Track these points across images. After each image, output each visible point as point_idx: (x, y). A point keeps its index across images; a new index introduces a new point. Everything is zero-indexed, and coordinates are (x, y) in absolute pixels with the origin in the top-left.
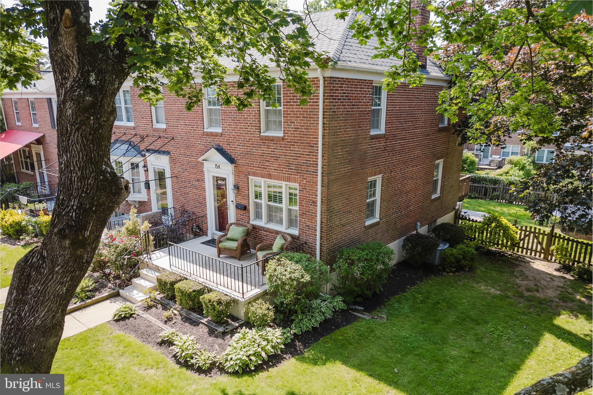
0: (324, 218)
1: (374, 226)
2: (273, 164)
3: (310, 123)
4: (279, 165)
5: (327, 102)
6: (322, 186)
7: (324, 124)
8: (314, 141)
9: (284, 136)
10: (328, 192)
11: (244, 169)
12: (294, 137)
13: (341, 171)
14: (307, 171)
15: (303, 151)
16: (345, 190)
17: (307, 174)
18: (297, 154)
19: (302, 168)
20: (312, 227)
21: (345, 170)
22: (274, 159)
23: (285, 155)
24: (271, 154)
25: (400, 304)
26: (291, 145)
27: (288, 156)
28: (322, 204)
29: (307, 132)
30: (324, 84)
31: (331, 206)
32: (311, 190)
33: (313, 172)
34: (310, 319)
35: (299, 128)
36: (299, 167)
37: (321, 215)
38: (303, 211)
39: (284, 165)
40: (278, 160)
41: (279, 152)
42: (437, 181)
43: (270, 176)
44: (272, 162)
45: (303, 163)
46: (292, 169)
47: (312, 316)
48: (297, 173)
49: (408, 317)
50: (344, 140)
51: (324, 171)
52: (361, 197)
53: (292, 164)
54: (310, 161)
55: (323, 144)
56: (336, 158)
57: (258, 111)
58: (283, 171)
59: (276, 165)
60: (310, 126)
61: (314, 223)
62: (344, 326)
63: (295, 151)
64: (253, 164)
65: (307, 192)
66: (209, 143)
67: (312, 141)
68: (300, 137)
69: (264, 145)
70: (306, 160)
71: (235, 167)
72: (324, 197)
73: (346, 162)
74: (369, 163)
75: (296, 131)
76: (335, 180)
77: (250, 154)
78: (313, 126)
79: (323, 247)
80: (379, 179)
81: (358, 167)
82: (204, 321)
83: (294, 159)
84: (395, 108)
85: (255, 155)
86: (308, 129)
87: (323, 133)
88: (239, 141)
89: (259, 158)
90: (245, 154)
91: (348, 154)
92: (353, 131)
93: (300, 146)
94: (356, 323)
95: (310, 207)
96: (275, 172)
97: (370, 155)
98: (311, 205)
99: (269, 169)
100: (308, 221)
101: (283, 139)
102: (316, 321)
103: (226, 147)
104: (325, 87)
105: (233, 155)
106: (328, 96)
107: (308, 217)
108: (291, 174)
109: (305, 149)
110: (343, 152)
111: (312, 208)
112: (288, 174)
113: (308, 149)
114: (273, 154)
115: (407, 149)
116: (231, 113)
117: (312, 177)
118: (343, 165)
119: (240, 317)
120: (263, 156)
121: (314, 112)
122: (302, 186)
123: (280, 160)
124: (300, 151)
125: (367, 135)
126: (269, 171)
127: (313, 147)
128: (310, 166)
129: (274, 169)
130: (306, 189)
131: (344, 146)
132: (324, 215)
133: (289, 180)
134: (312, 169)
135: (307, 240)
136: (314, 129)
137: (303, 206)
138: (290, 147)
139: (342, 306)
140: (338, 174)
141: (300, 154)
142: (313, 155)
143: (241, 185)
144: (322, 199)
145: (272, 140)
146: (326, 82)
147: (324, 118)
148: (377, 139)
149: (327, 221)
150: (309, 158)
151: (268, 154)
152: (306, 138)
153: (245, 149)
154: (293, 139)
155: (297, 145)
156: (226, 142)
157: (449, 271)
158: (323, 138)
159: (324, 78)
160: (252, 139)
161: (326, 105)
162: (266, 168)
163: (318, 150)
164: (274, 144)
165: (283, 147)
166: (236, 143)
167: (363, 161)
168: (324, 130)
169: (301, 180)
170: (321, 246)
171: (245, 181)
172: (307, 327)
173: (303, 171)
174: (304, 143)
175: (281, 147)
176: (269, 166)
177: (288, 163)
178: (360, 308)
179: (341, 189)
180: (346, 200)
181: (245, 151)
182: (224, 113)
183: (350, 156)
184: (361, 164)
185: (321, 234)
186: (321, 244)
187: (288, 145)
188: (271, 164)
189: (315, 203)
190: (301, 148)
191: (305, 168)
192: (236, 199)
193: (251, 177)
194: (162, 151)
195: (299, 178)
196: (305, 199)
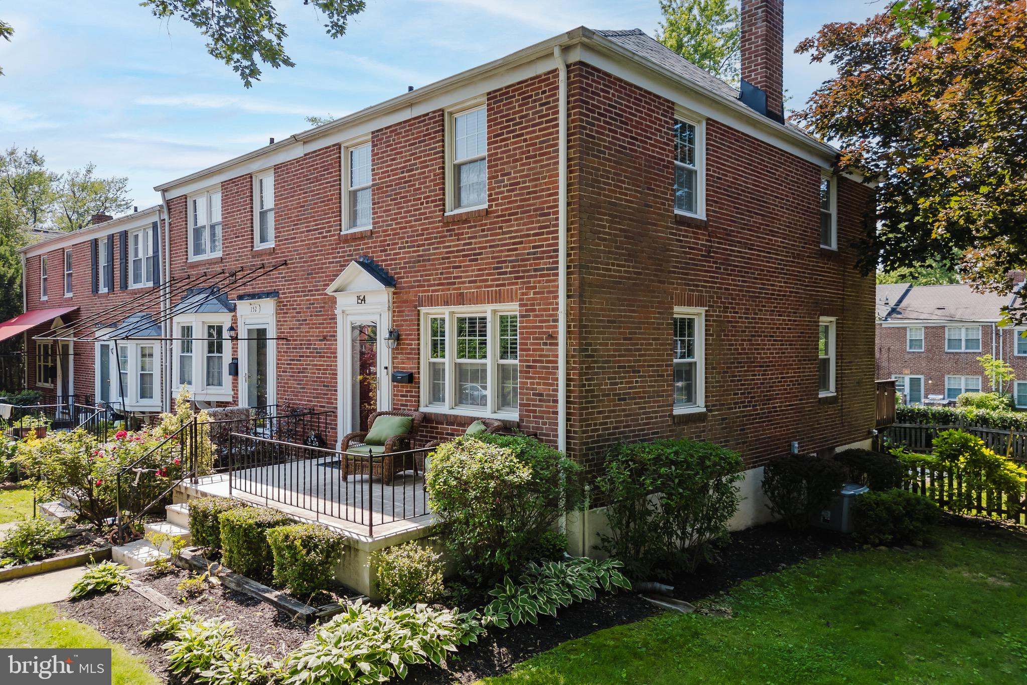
0: (574, 368)
1: (695, 422)
2: (467, 271)
3: (542, 167)
4: (479, 270)
5: (575, 114)
6: (568, 297)
7: (569, 160)
8: (549, 202)
9: (491, 206)
10: (581, 308)
11: (411, 296)
12: (509, 203)
13: (610, 270)
14: (535, 270)
15: (528, 230)
16: (621, 316)
17: (536, 276)
18: (514, 237)
19: (526, 266)
20: (548, 395)
21: (620, 271)
22: (470, 261)
23: (491, 247)
24: (464, 250)
25: (766, 590)
26: (503, 222)
27: (498, 246)
28: (568, 338)
29: (536, 186)
30: (568, 78)
31: (590, 345)
32: (545, 310)
33: (548, 269)
34: (535, 597)
35: (518, 183)
36: (519, 266)
37: (568, 362)
38: (528, 361)
39: (490, 269)
40: (477, 260)
41: (480, 243)
42: (826, 362)
43: (461, 299)
44: (465, 266)
45: (528, 254)
46: (505, 273)
47: (541, 590)
48: (516, 278)
49: (788, 613)
50: (614, 204)
51: (571, 261)
52: (661, 345)
53: (505, 262)
54: (542, 246)
55: (568, 204)
56: (599, 238)
57: (439, 168)
58: (487, 280)
59: (473, 272)
60: (542, 173)
61: (552, 385)
62: (622, 623)
63: (511, 232)
64: (429, 280)
65: (536, 316)
66: (349, 256)
67: (546, 202)
68: (521, 200)
69: (451, 236)
70: (534, 247)
71: (394, 293)
72: (573, 320)
73: (623, 255)
74: (674, 272)
75: (512, 190)
76: (597, 286)
77: (424, 261)
78: (548, 171)
79: (573, 438)
80: (697, 314)
81: (649, 275)
82: (273, 595)
83: (509, 250)
84: (726, 176)
85: (433, 260)
86: (538, 179)
87: (569, 178)
88: (404, 238)
89: (441, 264)
90: (414, 262)
91: (626, 237)
92: (636, 191)
93: (521, 219)
94: (655, 619)
95: (542, 350)
96: (470, 288)
97: (677, 257)
98: (545, 344)
99: (460, 283)
100: (538, 384)
101: (487, 212)
102: (550, 601)
103: (379, 258)
104: (569, 84)
105: (392, 269)
106: (575, 101)
107: (538, 373)
108: (504, 285)
109: (532, 223)
110: (616, 229)
111: (548, 350)
112: (497, 286)
113: (538, 222)
114: (468, 250)
115: (757, 270)
116: (391, 186)
117: (547, 281)
118: (615, 259)
119: (360, 590)
120: (449, 258)
121: (548, 140)
122: (526, 305)
123: (482, 259)
124: (521, 231)
125: (668, 211)
126: (459, 289)
127: (549, 214)
128: (542, 258)
129: (470, 282)
130: (534, 310)
131: (616, 217)
132: (574, 362)
133: (498, 298)
134: (545, 264)
135: (538, 428)
136: (550, 177)
137: (529, 350)
138: (501, 228)
139: (619, 579)
140: (604, 276)
141: (521, 237)
142: (548, 233)
143: (405, 330)
144: (568, 327)
145: (466, 221)
146: (572, 75)
147: (569, 148)
148: (689, 226)
149: (580, 375)
150: (540, 240)
151: (458, 251)
152: (534, 198)
153: (414, 252)
154: (506, 209)
155: (516, 219)
156: (379, 246)
157: (877, 541)
158: (568, 191)
159: (568, 66)
160: (427, 229)
161: (573, 121)
162: (454, 283)
163: (557, 219)
164: (469, 228)
165: (488, 230)
166: (397, 244)
167: (661, 265)
168: (571, 172)
169: (523, 294)
170: (568, 437)
171: (411, 320)
172: (525, 614)
173: (528, 271)
174: (529, 211)
175: (483, 231)
176: (460, 277)
177: (498, 263)
178: (664, 587)
179: (613, 310)
180: (625, 339)
181: (413, 257)
182: (378, 189)
183: (630, 244)
184: (656, 270)
185: (568, 408)
186: (568, 431)
187: (497, 222)
188: (463, 272)
189: (552, 337)
190: (524, 224)
191: (531, 265)
192: (393, 363)
193: (424, 310)
194: (264, 294)
195: (520, 288)
196: (532, 333)
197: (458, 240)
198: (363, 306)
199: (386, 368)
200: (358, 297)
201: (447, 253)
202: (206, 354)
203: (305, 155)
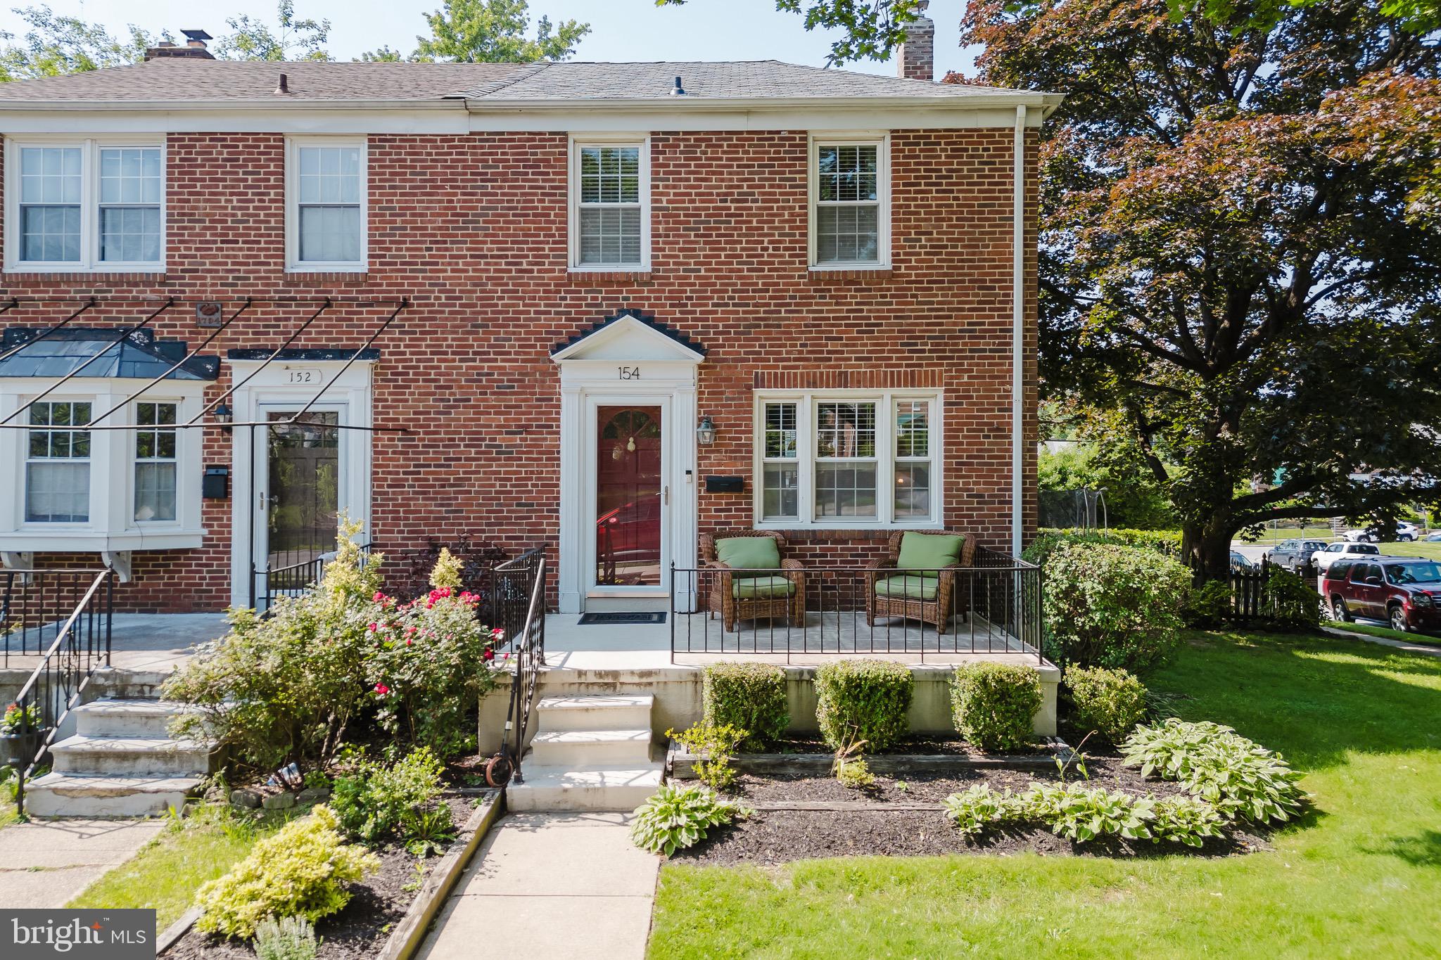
2: (852, 345)
3: (982, 233)
4: (876, 344)
5: (1032, 183)
6: (1024, 383)
7: (1025, 232)
8: (998, 274)
9: (897, 268)
11: (739, 372)
12: (928, 268)
14: (972, 350)
15: (960, 302)
17: (972, 358)
18: (938, 310)
19: (956, 344)
20: (994, 496)
22: (860, 332)
23: (896, 317)
24: (847, 318)
26: (918, 289)
27: (909, 317)
28: (1023, 429)
30: (1025, 142)
32: (986, 397)
33: (996, 350)
35: (945, 246)
36: (945, 344)
37: (1023, 457)
38: (959, 457)
39: (895, 344)
40: (872, 332)
41: (877, 311)
44: (850, 339)
45: (961, 331)
46: (922, 351)
48: (941, 358)
51: (1026, 344)
53: (921, 338)
54: (982, 323)
57: (801, 207)
58: (889, 359)
59: (864, 347)
60: (983, 240)
61: (999, 483)
63: (932, 303)
64: (777, 353)
65: (973, 404)
67: (989, 274)
68: (949, 268)
69: (823, 297)
70: (969, 324)
71: (702, 368)
75: (936, 254)
77: (767, 326)
78: (995, 240)
83: (929, 324)
85: (788, 326)
86: (975, 246)
87: (1024, 253)
88: (725, 291)
89: (803, 333)
90: (747, 326)
93: (950, 289)
95: (982, 443)
96: (859, 366)
98: (987, 436)
99: (838, 359)
100: (976, 483)
101: (891, 274)
103: (668, 315)
104: (1025, 149)
106: (1032, 169)
107: (978, 470)
108: (919, 365)
109: (967, 295)
111: (991, 444)
112: (909, 365)
113: (976, 295)
114: (856, 318)
116: (697, 216)
117: (993, 364)
120: (819, 326)
122: (956, 390)
123: (881, 331)
124: (948, 302)
126: (839, 366)
127: (997, 288)
128: (983, 337)
129: (857, 359)
130: (970, 397)
134: (988, 344)
136: (996, 247)
137: (960, 443)
138: (914, 296)
141: (949, 310)
142: (994, 309)
143: (725, 418)
144: (1023, 417)
145: (852, 282)
146: (1028, 140)
147: (1025, 219)
150: (978, 317)
151: (837, 319)
152: (970, 268)
154: (925, 275)
155: (942, 289)
156: (668, 298)
158: (1024, 266)
159: (1025, 129)
160: (775, 284)
161: (1030, 190)
162: (829, 359)
163: (1008, 295)
164: (858, 290)
165: (892, 296)
166: (710, 298)
168: (1026, 246)
169: (951, 377)
171: (738, 406)
173: (960, 350)
174: (963, 282)
175: (883, 296)
176: (840, 352)
177: (910, 337)
181: (744, 319)
182: (662, 216)
185: (1024, 508)
186: (1024, 536)
187: (909, 289)
188: (846, 345)
189: (1000, 429)
190: (953, 296)
191: (964, 344)
192: (699, 465)
193: (758, 392)
194: (329, 351)
195: (946, 371)
196: (965, 424)
197: (837, 304)
198: (634, 382)
199: (689, 472)
200: (624, 370)
201: (814, 319)
202: (134, 459)
203: (472, 134)
